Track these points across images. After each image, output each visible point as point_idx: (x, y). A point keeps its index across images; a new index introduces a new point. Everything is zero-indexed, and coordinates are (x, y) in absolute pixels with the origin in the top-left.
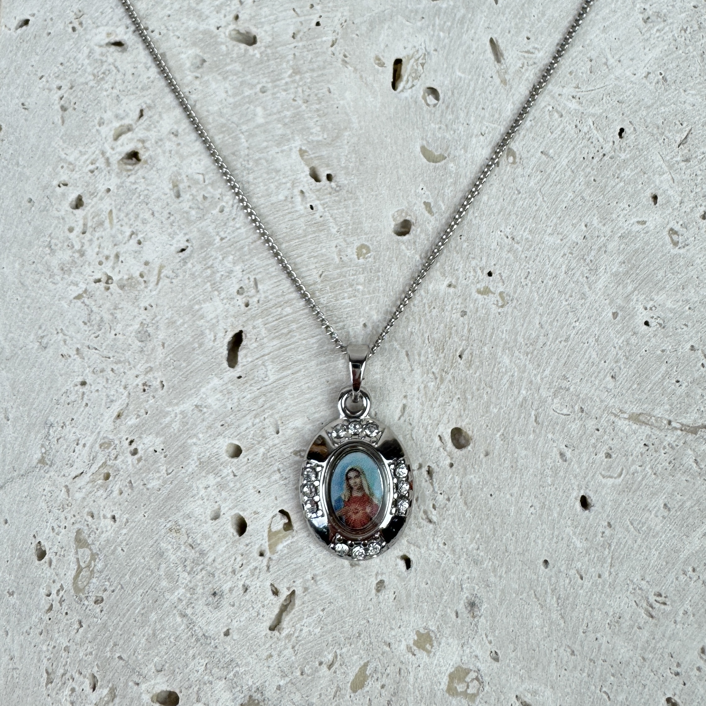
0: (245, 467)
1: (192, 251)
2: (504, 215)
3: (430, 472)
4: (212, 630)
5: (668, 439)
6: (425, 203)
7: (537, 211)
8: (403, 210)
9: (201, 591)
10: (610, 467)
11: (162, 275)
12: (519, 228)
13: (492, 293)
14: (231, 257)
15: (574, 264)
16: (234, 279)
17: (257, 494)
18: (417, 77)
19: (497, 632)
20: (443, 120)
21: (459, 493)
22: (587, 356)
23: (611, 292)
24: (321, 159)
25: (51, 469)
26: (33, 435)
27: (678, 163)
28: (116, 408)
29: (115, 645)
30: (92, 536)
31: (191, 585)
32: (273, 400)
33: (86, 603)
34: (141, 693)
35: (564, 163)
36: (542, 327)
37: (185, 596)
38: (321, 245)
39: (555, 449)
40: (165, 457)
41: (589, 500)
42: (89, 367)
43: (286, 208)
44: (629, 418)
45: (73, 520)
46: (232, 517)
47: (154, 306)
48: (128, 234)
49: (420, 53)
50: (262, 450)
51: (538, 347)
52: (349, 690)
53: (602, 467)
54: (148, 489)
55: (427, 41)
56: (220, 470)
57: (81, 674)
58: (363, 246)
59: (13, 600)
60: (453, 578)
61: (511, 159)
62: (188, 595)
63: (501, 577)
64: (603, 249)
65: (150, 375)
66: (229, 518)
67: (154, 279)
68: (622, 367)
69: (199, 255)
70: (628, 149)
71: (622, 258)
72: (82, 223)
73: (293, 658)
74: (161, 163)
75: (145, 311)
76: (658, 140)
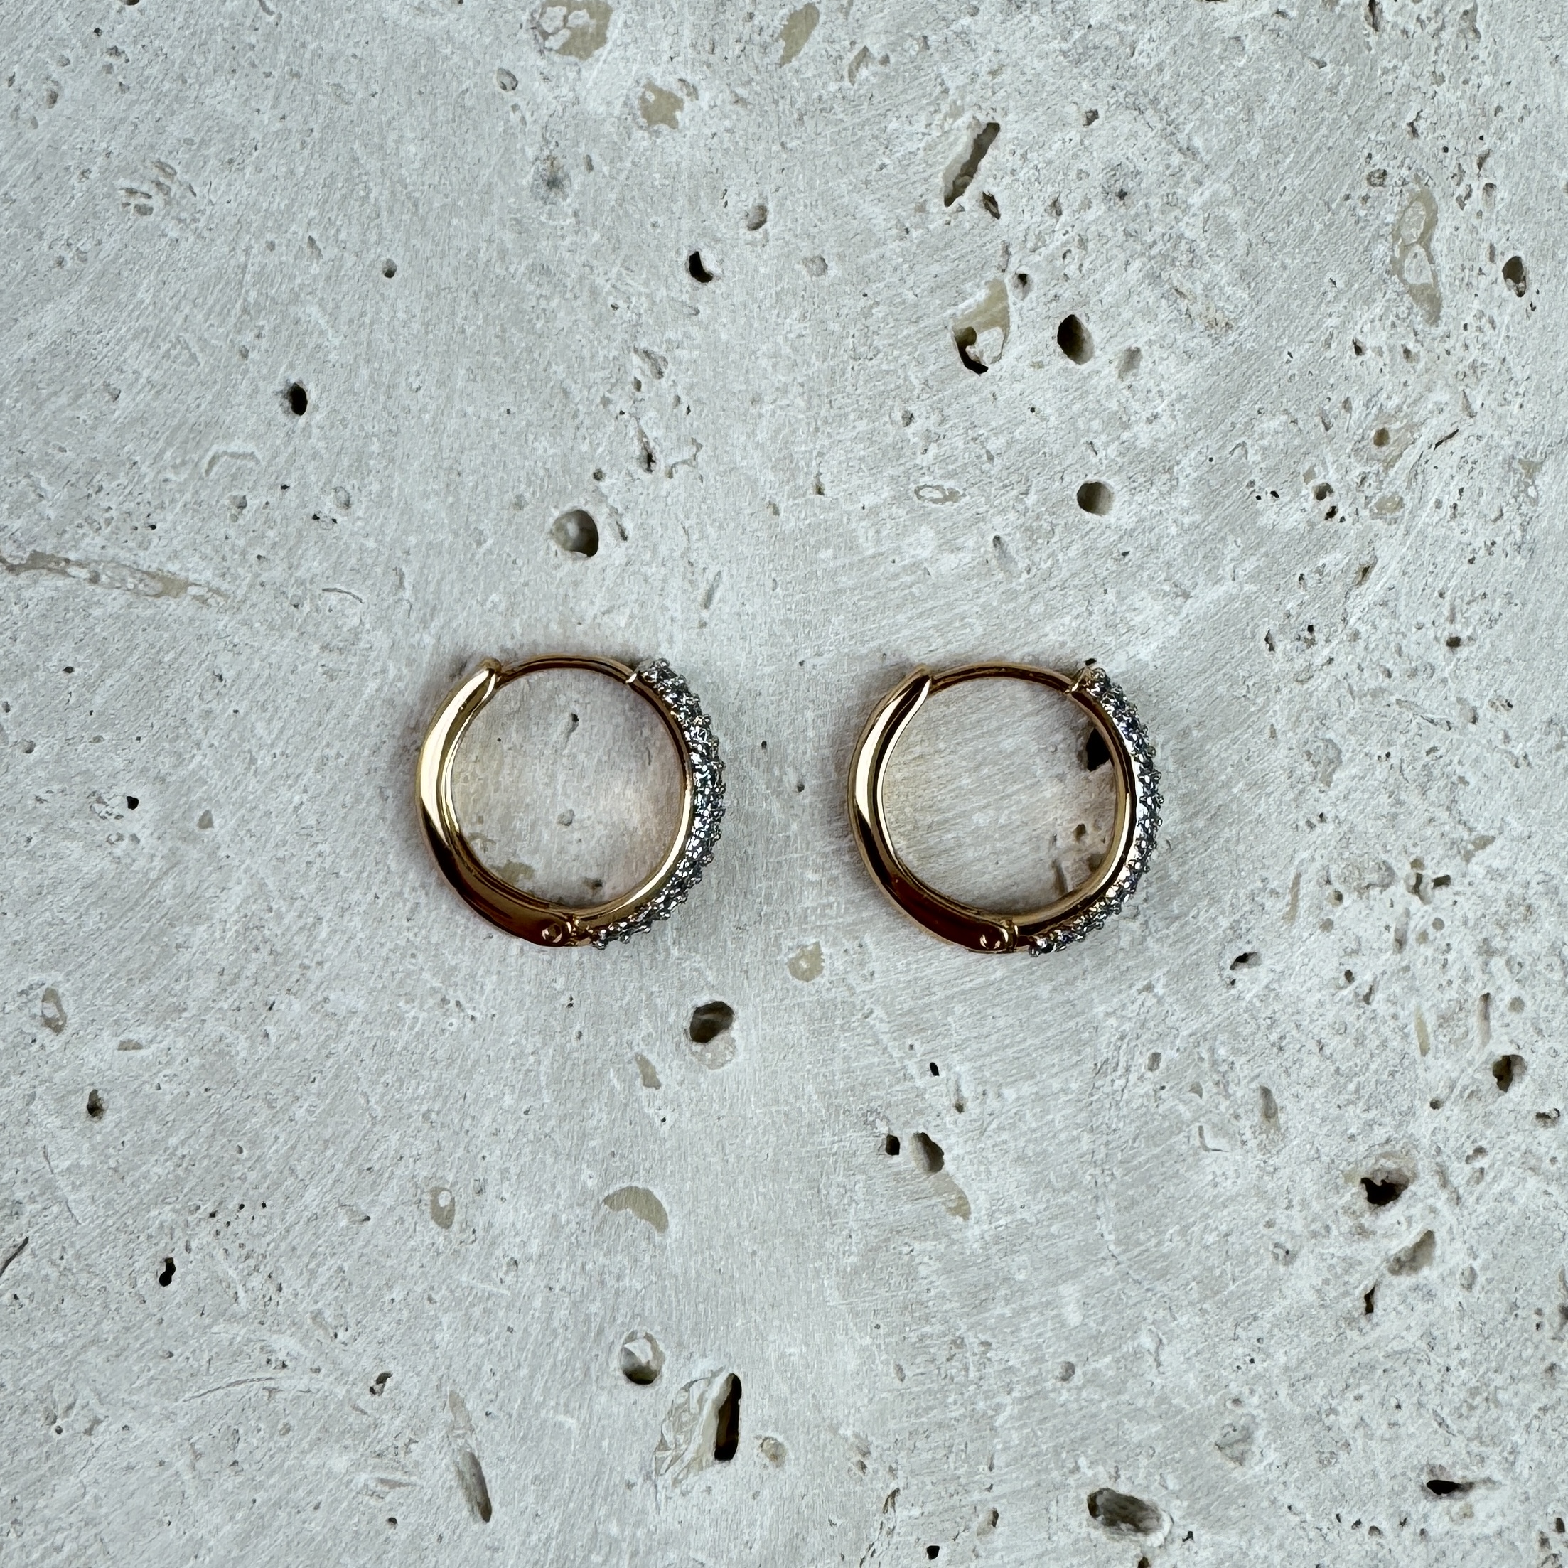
0: (1069, 461)
1: (1220, 956)
2: (465, 1058)
3: (649, 459)
4: (1126, 123)
5: (99, 541)
6: (658, 1086)
7: (385, 1071)
8: (710, 1067)
9: (1152, 201)
10: (236, 477)
11: (1288, 898)
12: (430, 1028)
15: (300, 940)
17: (1037, 405)
18: (676, 1410)
19: (501, 128)
21: (581, 416)
22: (278, 725)
23: (215, 876)
24: (913, 1192)
25: (1510, 451)
26: (1560, 524)
27: (33, 1199)
28: (1374, 587)
29: (1333, 89)
30: (1403, 309)
31: (1176, 212)
32: (1009, 612)
33: (1404, 172)
35: (312, 1193)
36: (381, 790)
37: (1186, 188)
38: (910, 977)
39: (361, 514)
40: (1252, 483)
41: (287, 404)
42: (1443, 680)
43: (998, 1066)
44: (186, 584)
45: (1450, 343)
46: (1092, 354)
47: (1302, 823)
48: (1378, 997)
49: (668, 1478)
50: (1031, 500)
51: (392, 745)
52: (821, 8)
53: (254, 476)
54: (1286, 412)
55: (652, 1510)
56: (1124, 455)
57: (1404, 32)
58: (807, 976)
60: (596, 237)
61: (443, 1201)
63: (491, 241)
64: (226, 978)
65: (1299, 663)
66: (1098, 353)
67: (1307, 889)
68: (196, 700)
69: (1203, 949)
70: (152, 1231)
71: (184, 958)
72: (1494, 1023)
73: (944, 69)
74: (1309, 1176)
75: (1324, 811)
76: (78, 1255)
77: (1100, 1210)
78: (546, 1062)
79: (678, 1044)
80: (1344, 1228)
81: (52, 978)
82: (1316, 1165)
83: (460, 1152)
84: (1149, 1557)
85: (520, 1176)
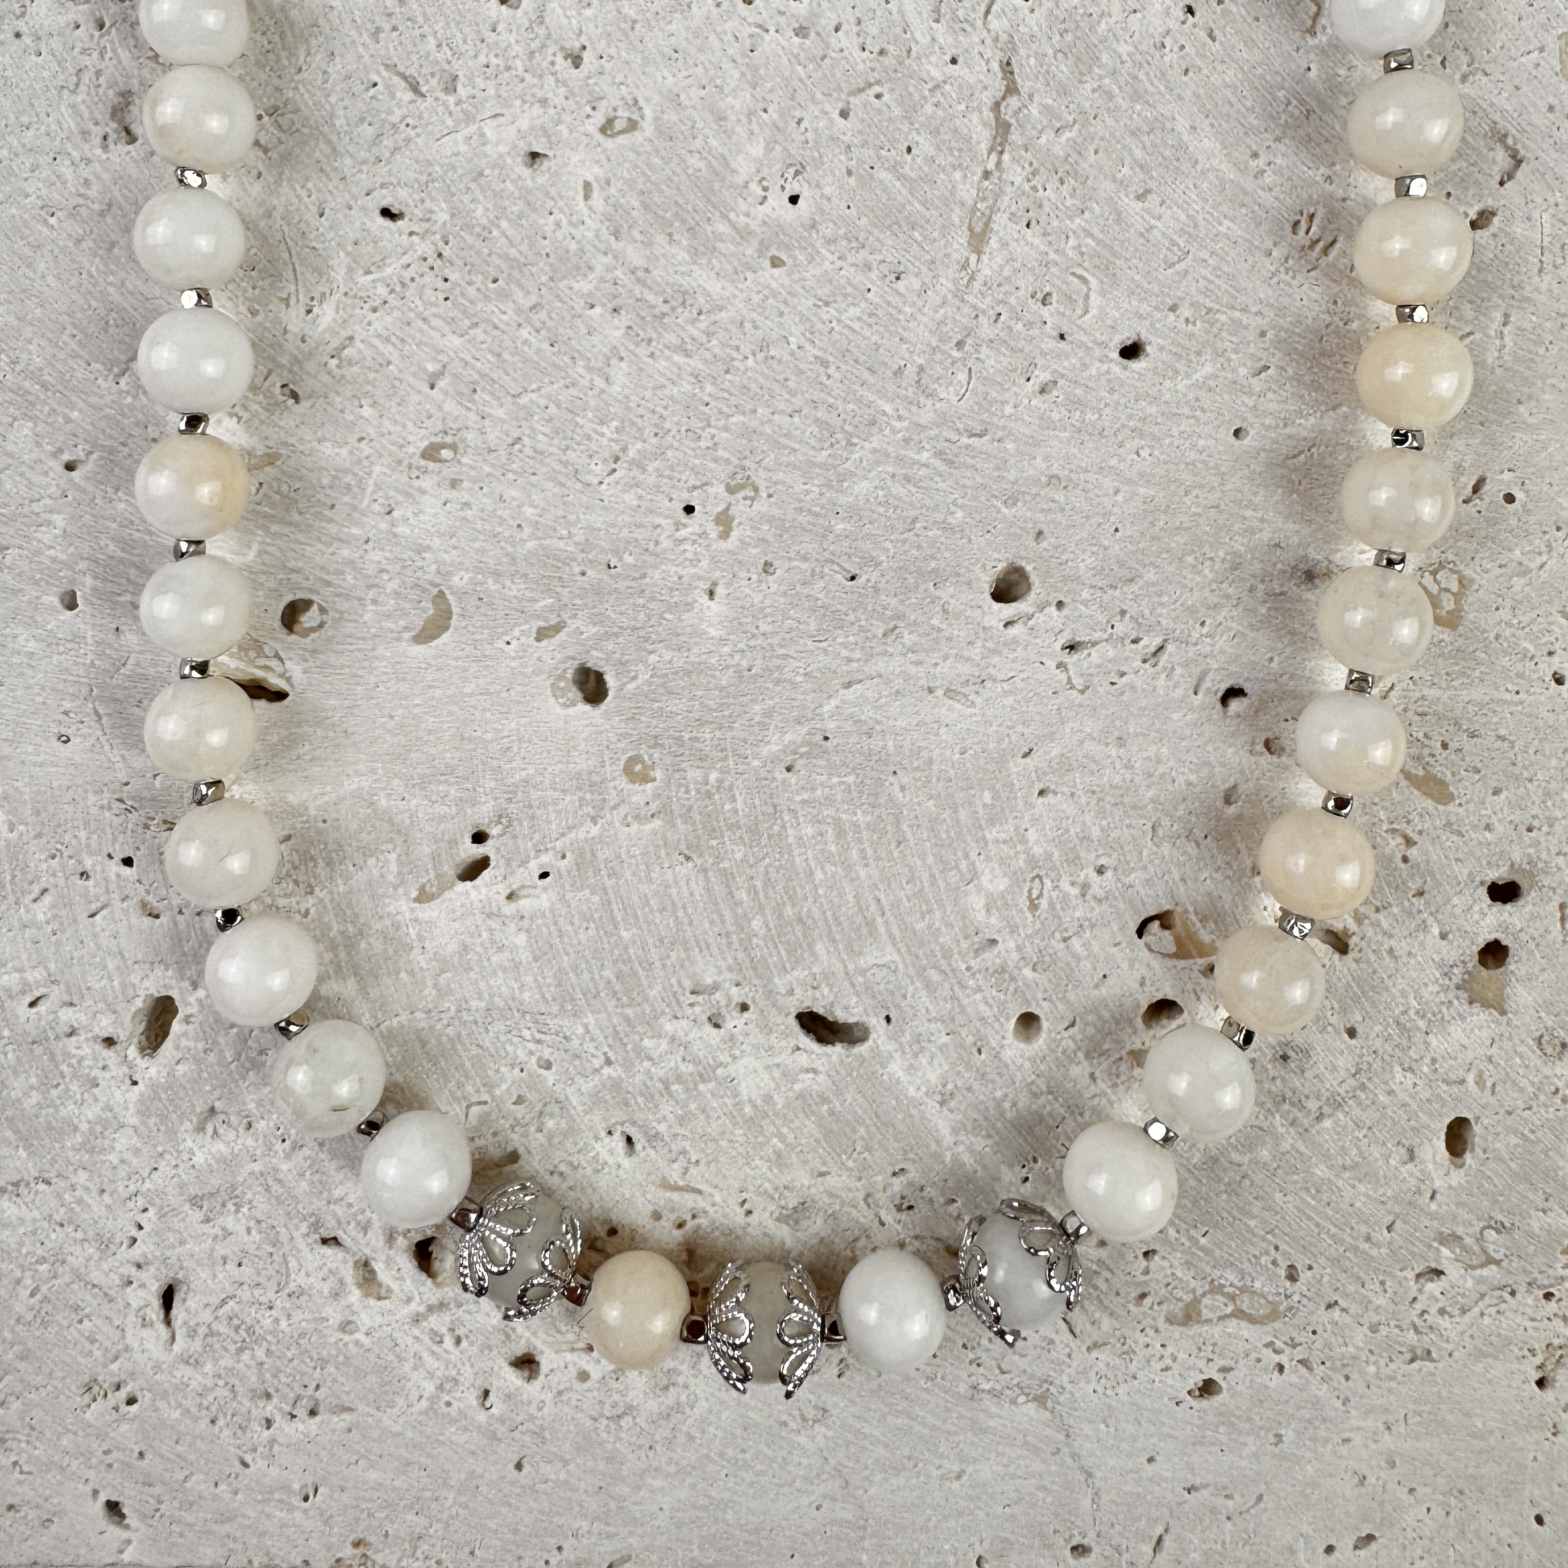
0: (1060, 1006)
1: (634, 1123)
2: (567, 476)
3: (1072, 647)
4: (1344, 1063)
5: (1018, 180)
6: (538, 639)
7: (559, 407)
8: (552, 685)
9: (1279, 1083)
10: (1068, 296)
11: (681, 1183)
12: (594, 446)
13: (728, 509)
14: (647, 1043)
15: (671, 338)
16: (690, 1038)
17: (1109, 981)
18: (258, 646)
20: (358, 593)
21: (1111, 592)
22: (857, 326)
23: (729, 267)
24: (440, 856)
25: (1057, 1382)
26: (992, 1423)
27: (458, 103)
29: (1368, 1239)
30: (1179, 1293)
31: (1269, 1105)
32: (932, 951)
33: (1296, 1298)
34: (1450, 1187)
35: (457, 341)
36: (799, 412)
37: (1288, 1112)
38: (624, 857)
39: (1034, 402)
40: (1035, 1160)
41: (1129, 343)
43: (545, 930)
44: (979, 253)
45: (1151, 1332)
46: (1149, 1026)
47: (744, 1195)
50: (1027, 972)
51: (837, 422)
52: (1451, 807)
53: (1068, 313)
56: (1064, 1053)
57: (1415, 1299)
58: (628, 770)
59: (1289, 1435)
60: (1263, 611)
61: (445, 453)
62: (1286, 1106)
64: (640, 274)
65: (882, 1198)
66: (1151, 1033)
67: (689, 1200)
68: (880, 257)
69: (641, 1109)
70: (428, 204)
71: (661, 239)
72: (568, 1356)
73: (1395, 910)
75: (755, 1215)
76: (408, 140)
77: (419, 1015)
78: (561, 544)
79: (573, 658)
80: (396, 1223)
81: (648, 128)
83: (487, 469)
84: (118, 1047)
85: (464, 519)
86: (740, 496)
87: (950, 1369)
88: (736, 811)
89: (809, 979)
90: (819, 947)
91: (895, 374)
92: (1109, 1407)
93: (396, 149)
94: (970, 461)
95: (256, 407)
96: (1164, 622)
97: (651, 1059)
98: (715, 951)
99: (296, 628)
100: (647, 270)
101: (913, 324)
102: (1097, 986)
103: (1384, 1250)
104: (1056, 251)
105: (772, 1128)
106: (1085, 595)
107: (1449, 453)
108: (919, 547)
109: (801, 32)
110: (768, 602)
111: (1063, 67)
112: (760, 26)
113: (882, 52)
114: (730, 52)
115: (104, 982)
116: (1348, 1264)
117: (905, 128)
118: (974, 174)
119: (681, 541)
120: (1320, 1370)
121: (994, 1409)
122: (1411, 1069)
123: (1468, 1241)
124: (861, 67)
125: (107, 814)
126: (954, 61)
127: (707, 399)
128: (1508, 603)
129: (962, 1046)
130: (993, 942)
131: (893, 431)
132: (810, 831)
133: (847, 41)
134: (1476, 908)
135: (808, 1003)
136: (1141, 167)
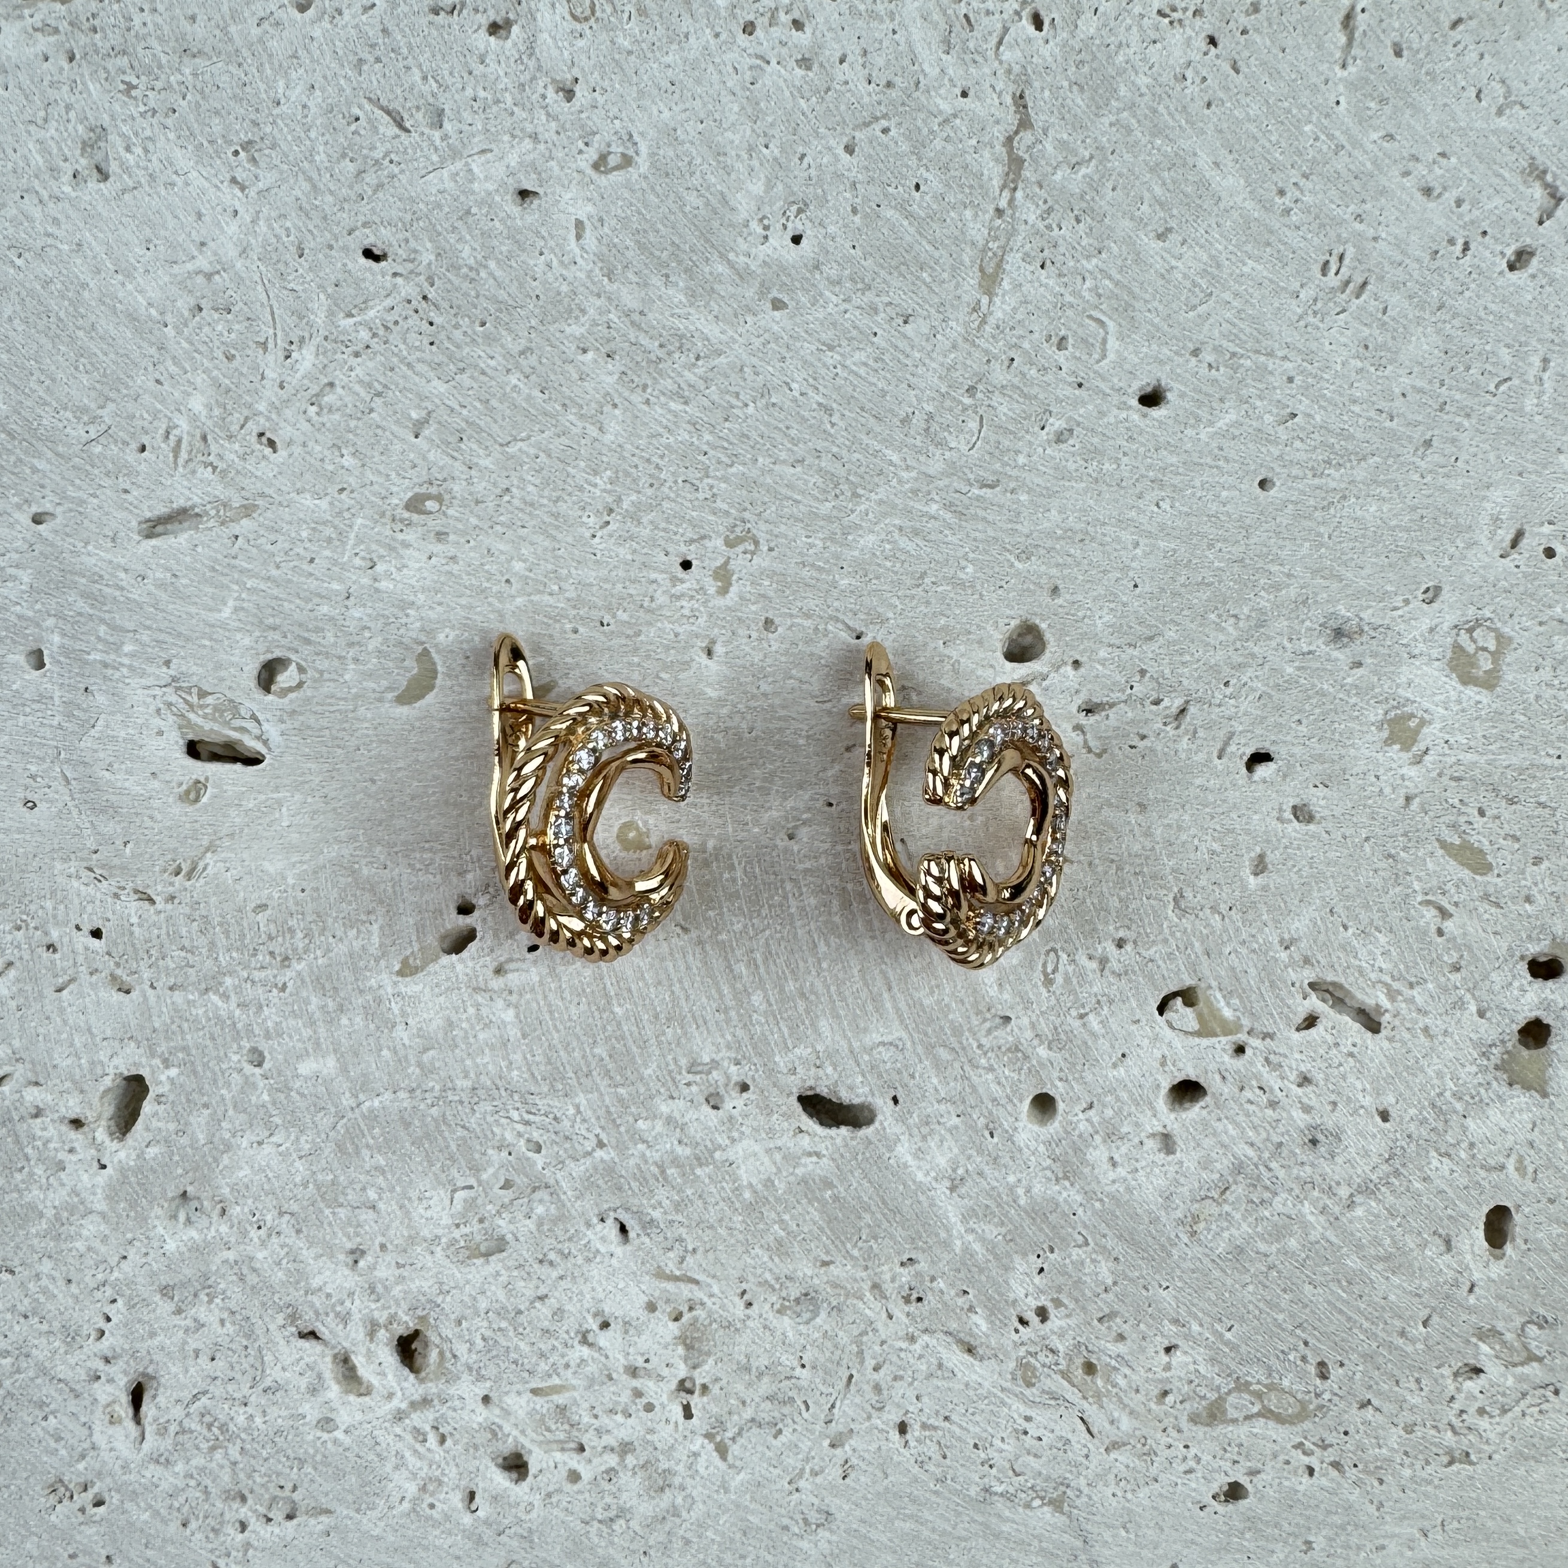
0: (1075, 1086)
1: (627, 1210)
2: (557, 528)
3: (1089, 710)
4: (1378, 1147)
5: (1032, 218)
7: (549, 456)
9: (1308, 1169)
10: (1084, 341)
11: (678, 1273)
12: (585, 497)
13: (727, 563)
14: (641, 1124)
15: (668, 384)
16: (687, 1119)
17: (1128, 1061)
18: (234, 707)
19: (1389, 588)
20: (339, 652)
21: (1130, 651)
22: (862, 371)
23: (728, 311)
24: (424, 926)
25: (1074, 1485)
26: (1006, 1528)
27: (444, 138)
28: (956, 1358)
29: (1402, 1334)
30: (1202, 1391)
31: (1297, 1191)
32: (942, 1028)
33: (1327, 1396)
34: (1490, 1280)
35: (442, 388)
36: (801, 461)
37: (1317, 1200)
39: (1049, 451)
40: (1052, 1250)
41: (1149, 389)
42: (869, 1417)
43: (533, 1004)
44: (990, 293)
45: (1173, 1432)
46: (1172, 1110)
47: (744, 1286)
48: (585, 1351)
49: (174, 699)
50: (1043, 1052)
51: (842, 472)
52: (1488, 878)
53: (1084, 357)
54: (1115, 1283)
55: (144, 682)
56: (1080, 1136)
57: (1453, 1398)
59: (1319, 1542)
60: (1289, 670)
61: (430, 505)
62: (1316, 1193)
63: (1289, 576)
64: (636, 317)
65: (889, 1288)
66: (1173, 1116)
67: (686, 1291)
68: (886, 299)
69: (634, 1194)
70: (413, 244)
71: (656, 281)
72: (558, 1456)
73: (1430, 986)
74: (426, 1285)
75: (755, 1306)
76: (393, 177)
77: (402, 1095)
78: (551, 600)
80: (376, 1315)
81: (643, 163)
82: (435, 1289)
83: (474, 521)
84: (86, 1129)
85: (450, 573)
86: (740, 549)
87: (962, 1470)
88: (734, 880)
89: (813, 1057)
90: (823, 1025)
91: (902, 421)
92: (1130, 1512)
93: (380, 186)
94: (981, 513)
95: (233, 456)
96: (1185, 682)
97: (644, 1142)
98: (713, 1028)
99: (273, 688)
100: (641, 313)
101: (920, 370)
102: (1115, 1066)
103: (1420, 1346)
104: (1073, 293)
105: (773, 1215)
106: (1103, 653)
107: (1486, 505)
108: (928, 603)
109: (805, 63)
110: (769, 661)
111: (1079, 101)
112: (762, 58)
113: (889, 85)
114: (729, 84)
115: (69, 1061)
116: (1381, 1360)
117: (913, 162)
118: (985, 212)
119: (678, 598)
120: (1352, 1473)
121: (1007, 1513)
122: (1448, 1155)
123: (1509, 1336)
124: (866, 100)
125: (75, 884)
126: (964, 94)
127: (705, 448)
128: (1549, 662)
129: (973, 1128)
130: (1007, 1019)
131: (900, 482)
132: (813, 901)
133: (852, 73)
134: (1516, 984)
135: (811, 1083)
136: (1161, 204)
